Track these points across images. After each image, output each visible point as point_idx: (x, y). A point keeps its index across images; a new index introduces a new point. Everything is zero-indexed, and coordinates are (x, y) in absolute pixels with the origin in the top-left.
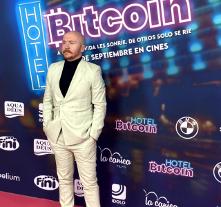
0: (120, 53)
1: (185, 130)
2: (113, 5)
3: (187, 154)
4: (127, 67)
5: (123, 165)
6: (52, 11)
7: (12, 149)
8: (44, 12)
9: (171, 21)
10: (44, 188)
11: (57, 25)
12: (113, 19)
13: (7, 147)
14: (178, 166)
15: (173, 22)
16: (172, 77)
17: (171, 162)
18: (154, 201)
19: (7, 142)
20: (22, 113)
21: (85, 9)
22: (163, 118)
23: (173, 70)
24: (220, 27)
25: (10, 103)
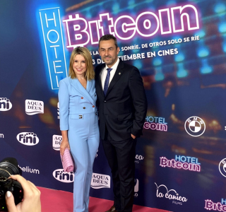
0: (134, 57)
2: (127, 12)
3: (195, 150)
4: (140, 69)
5: (136, 159)
6: (70, 17)
7: (33, 144)
8: (63, 18)
9: (181, 28)
10: (62, 181)
11: (75, 29)
12: (127, 25)
13: (27, 142)
14: (187, 161)
15: (183, 30)
16: (181, 79)
17: (180, 158)
18: (164, 194)
19: (27, 138)
20: (42, 111)
21: (101, 15)
22: (173, 117)
23: (182, 73)
24: (225, 35)
25: (30, 101)
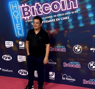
0: (50, 21)
1: (77, 50)
2: (47, 2)
3: (78, 59)
4: (53, 26)
5: (53, 64)
9: (70, 8)
11: (25, 10)
13: (7, 59)
14: (75, 64)
15: (71, 8)
17: (72, 63)
18: (66, 78)
19: (7, 57)
20: (13, 46)
21: (36, 4)
22: (68, 45)
23: (71, 27)
24: (89, 10)
